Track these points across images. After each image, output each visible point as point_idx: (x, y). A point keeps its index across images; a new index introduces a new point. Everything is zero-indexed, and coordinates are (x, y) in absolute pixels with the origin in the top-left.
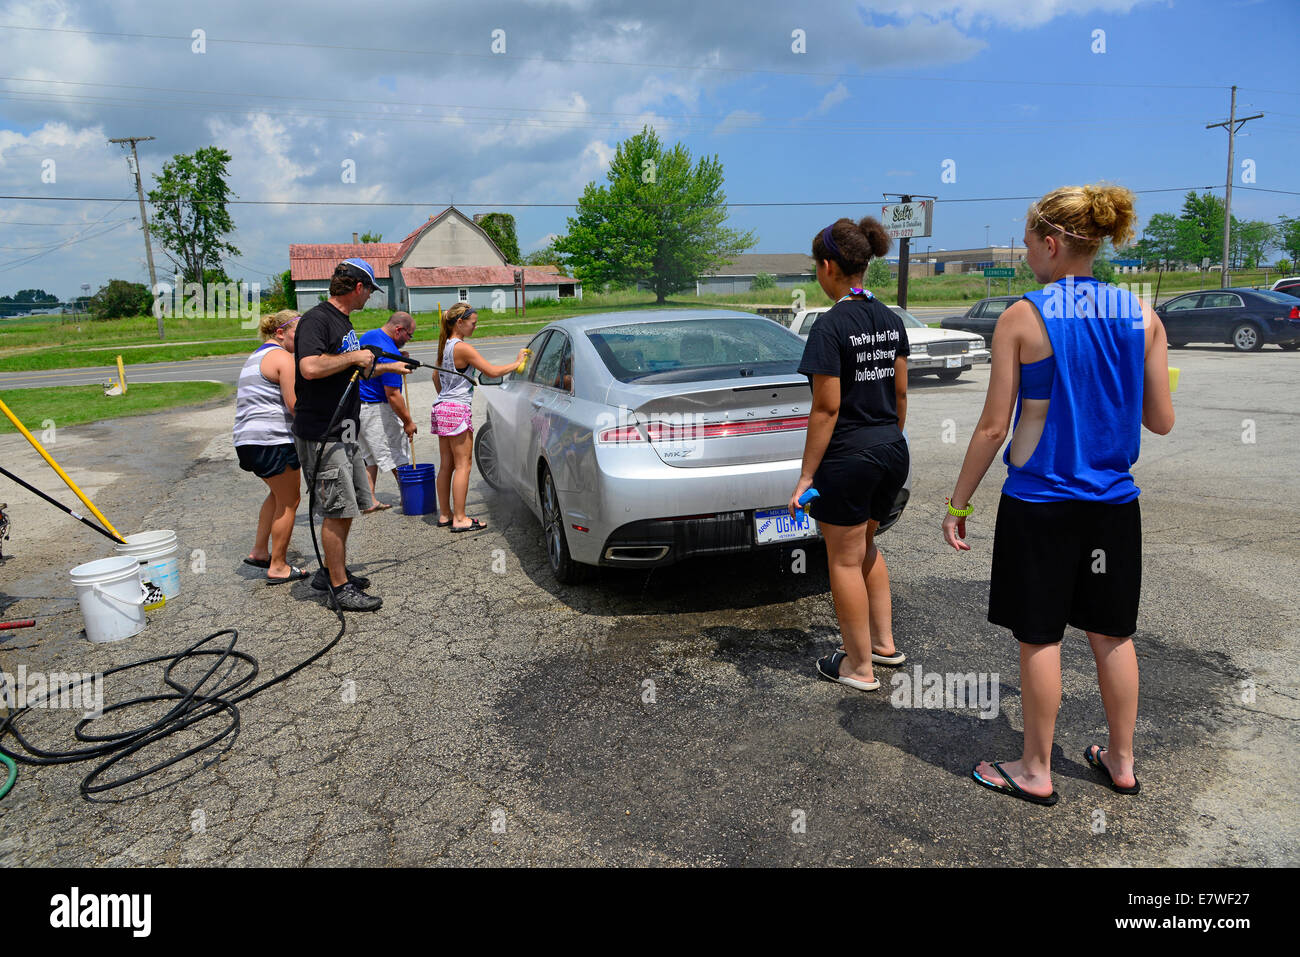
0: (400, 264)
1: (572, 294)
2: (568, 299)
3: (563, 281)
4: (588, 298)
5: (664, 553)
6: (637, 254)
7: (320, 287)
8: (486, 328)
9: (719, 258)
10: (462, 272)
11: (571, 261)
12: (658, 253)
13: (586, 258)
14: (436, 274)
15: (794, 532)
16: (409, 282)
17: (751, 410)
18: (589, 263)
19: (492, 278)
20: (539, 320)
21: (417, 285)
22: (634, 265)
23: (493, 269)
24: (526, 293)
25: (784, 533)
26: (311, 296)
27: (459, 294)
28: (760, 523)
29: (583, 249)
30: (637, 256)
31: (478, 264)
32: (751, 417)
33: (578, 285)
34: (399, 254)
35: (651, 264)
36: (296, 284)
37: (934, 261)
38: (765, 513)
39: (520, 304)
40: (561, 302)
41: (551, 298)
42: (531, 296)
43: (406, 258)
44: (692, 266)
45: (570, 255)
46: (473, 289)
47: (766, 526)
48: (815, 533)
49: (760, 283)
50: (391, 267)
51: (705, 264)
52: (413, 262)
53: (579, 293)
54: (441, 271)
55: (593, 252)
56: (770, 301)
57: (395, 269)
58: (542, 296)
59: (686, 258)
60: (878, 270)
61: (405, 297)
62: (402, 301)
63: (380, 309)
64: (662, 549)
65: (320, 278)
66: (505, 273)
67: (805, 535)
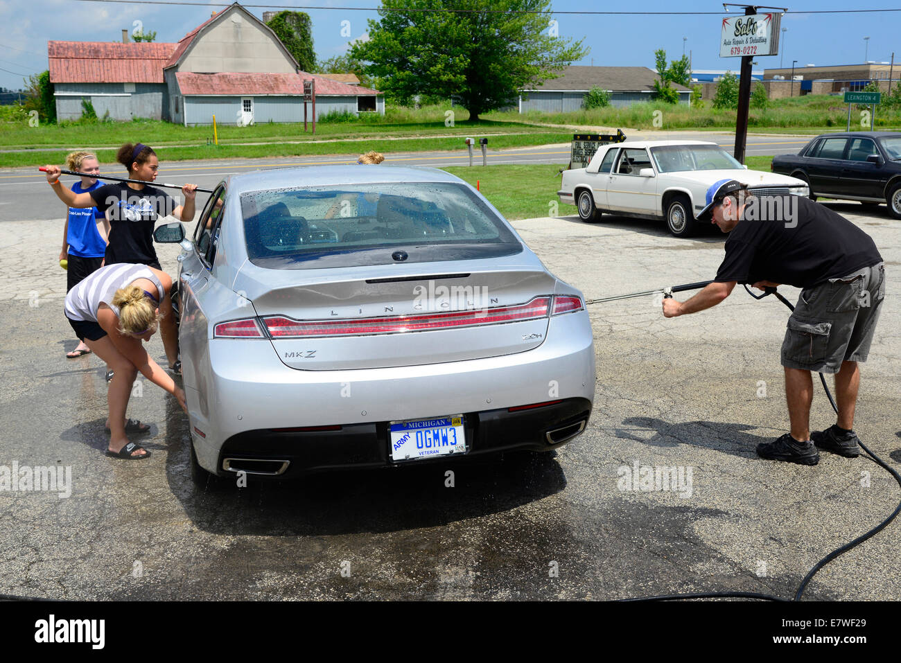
0: (175, 68)
1: (374, 107)
2: (369, 113)
3: (363, 92)
4: (392, 115)
5: (285, 467)
6: (446, 65)
7: (83, 91)
8: (268, 146)
9: (541, 70)
10: (247, 79)
11: (371, 70)
12: (472, 63)
13: (388, 67)
14: (216, 81)
15: (437, 448)
16: (185, 89)
17: (389, 305)
18: (391, 72)
19: (281, 86)
20: (331, 138)
21: (194, 93)
22: (444, 78)
23: (282, 77)
24: (317, 105)
25: (425, 449)
26: (73, 101)
27: (242, 104)
28: (396, 437)
29: (385, 56)
30: (449, 67)
31: (266, 71)
32: (389, 313)
33: (380, 97)
34: (175, 56)
35: (464, 77)
36: (56, 87)
37: (801, 78)
38: (402, 426)
39: (310, 118)
40: (360, 118)
41: (348, 113)
42: (325, 109)
43: (181, 62)
44: (510, 80)
45: (370, 64)
46: (258, 99)
47: (404, 440)
48: (464, 450)
49: (594, 100)
50: (165, 71)
51: (526, 76)
52: (190, 66)
53: (381, 107)
54: (223, 77)
55: (397, 60)
56: (601, 122)
57: (170, 73)
58: (338, 110)
59: (504, 69)
60: (728, 90)
61: (180, 107)
62: (177, 110)
63: (152, 120)
64: (282, 463)
65: (84, 81)
66: (294, 81)
67: (451, 452)
